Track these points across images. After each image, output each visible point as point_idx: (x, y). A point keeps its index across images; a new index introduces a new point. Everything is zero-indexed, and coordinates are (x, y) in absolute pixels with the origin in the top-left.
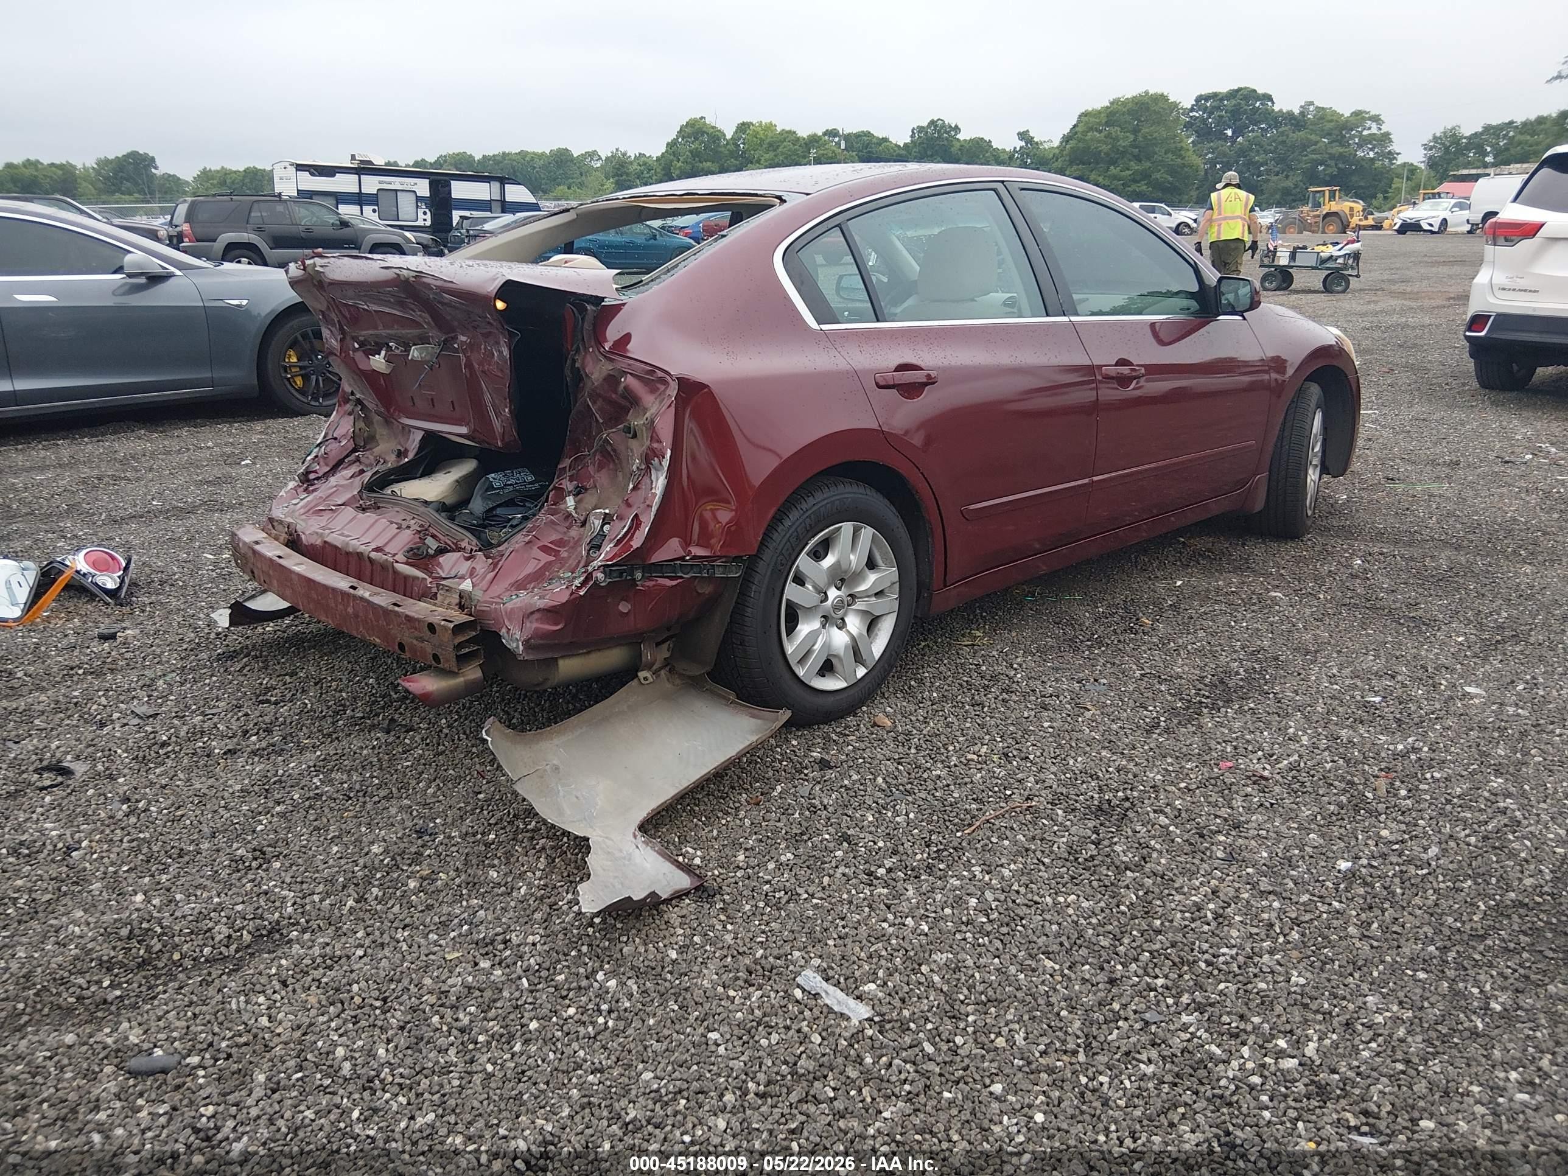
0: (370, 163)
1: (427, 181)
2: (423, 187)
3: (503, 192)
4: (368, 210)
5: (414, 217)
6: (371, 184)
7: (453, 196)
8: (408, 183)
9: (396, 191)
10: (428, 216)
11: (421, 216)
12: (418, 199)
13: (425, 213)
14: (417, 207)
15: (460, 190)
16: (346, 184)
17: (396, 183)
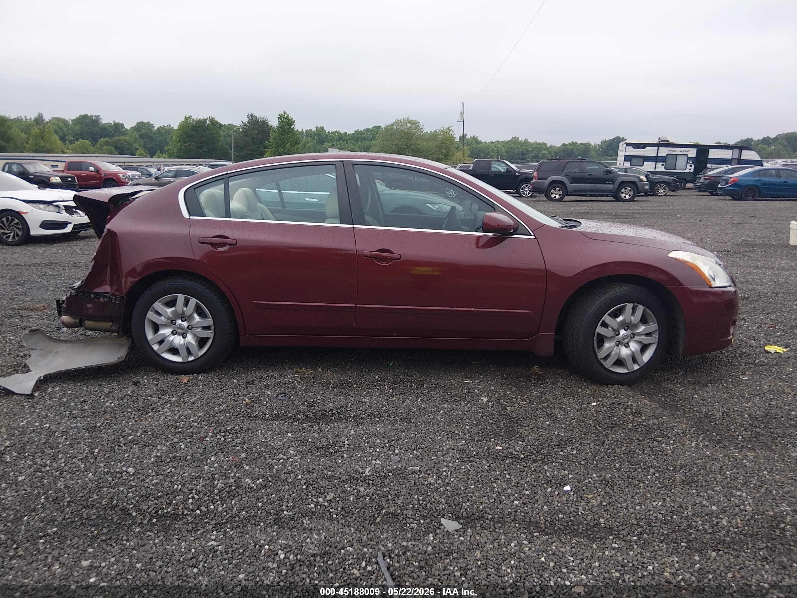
0: (668, 141)
1: (696, 149)
2: (692, 153)
3: (740, 155)
4: (659, 164)
5: (684, 168)
6: (664, 152)
7: (709, 157)
8: (684, 150)
9: (677, 155)
10: (693, 168)
11: (688, 167)
12: (689, 159)
13: (691, 166)
14: (687, 163)
15: (713, 154)
16: (650, 152)
17: (678, 151)
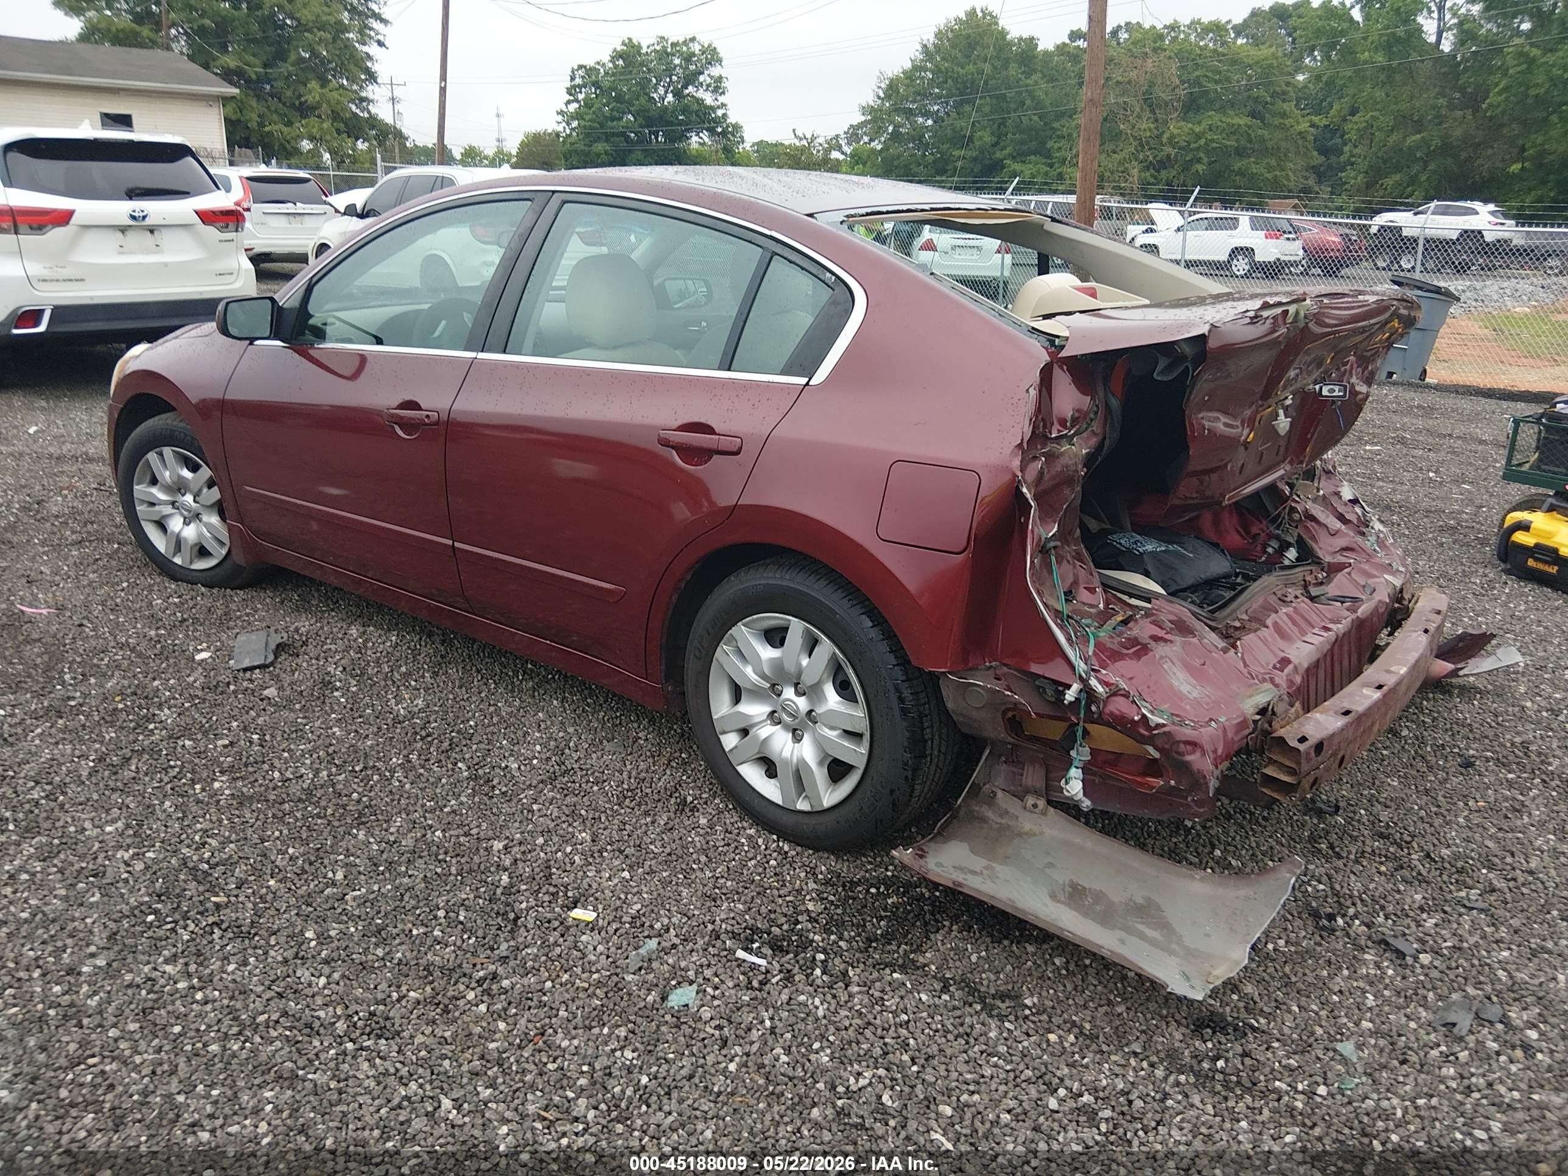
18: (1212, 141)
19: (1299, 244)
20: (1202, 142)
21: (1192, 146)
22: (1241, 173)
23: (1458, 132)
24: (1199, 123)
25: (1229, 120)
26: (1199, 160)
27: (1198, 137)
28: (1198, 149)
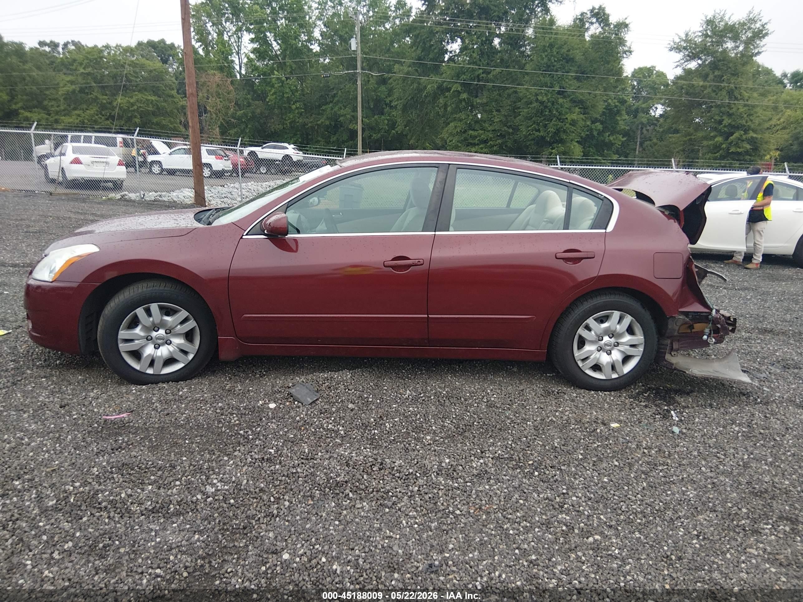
18: (140, 107)
19: (229, 161)
20: (135, 107)
21: (131, 109)
22: (158, 124)
23: (258, 111)
24: (132, 97)
25: (146, 97)
26: (135, 117)
27: (133, 105)
28: (134, 111)
